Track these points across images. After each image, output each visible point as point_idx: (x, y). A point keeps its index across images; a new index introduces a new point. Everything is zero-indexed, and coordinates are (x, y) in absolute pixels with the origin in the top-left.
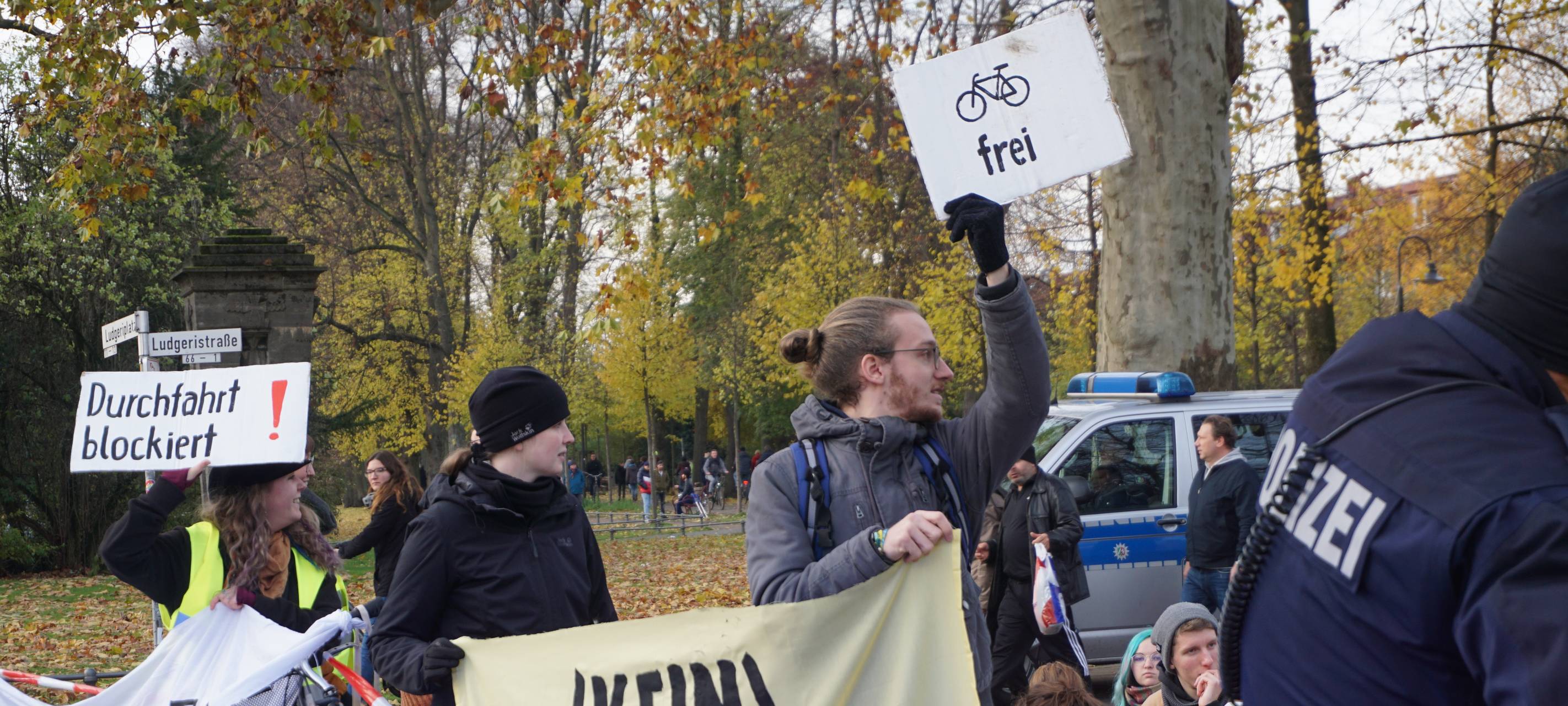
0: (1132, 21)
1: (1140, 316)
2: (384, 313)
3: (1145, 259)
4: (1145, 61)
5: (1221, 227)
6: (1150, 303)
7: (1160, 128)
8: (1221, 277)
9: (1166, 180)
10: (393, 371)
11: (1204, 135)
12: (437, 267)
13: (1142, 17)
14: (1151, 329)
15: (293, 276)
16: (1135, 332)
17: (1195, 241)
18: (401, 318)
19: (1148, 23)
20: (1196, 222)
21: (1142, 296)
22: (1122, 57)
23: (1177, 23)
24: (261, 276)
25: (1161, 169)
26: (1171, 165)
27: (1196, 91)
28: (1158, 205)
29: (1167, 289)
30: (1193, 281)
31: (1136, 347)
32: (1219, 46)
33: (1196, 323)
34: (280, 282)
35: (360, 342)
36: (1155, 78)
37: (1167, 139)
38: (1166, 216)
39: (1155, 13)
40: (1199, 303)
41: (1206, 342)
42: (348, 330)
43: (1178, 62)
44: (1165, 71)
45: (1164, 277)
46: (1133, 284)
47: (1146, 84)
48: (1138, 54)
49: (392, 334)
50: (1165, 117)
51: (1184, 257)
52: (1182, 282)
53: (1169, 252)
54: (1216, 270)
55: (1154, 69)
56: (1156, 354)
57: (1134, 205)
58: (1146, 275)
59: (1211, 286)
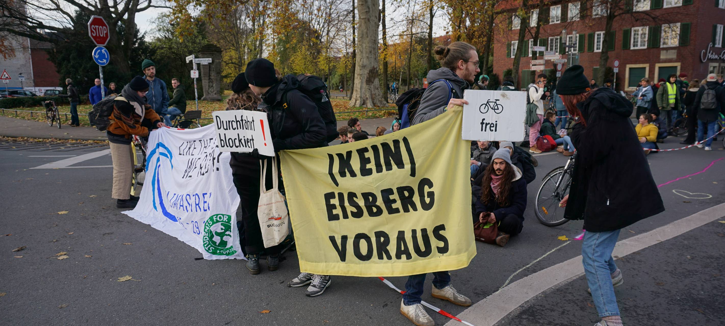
1: (363, 62)
3: (364, 52)
4: (365, 18)
6: (365, 60)
7: (367, 30)
9: (368, 39)
11: (375, 32)
12: (239, 52)
13: (365, 11)
14: (365, 64)
15: (218, 52)
16: (362, 64)
17: (372, 49)
18: (234, 60)
19: (366, 12)
20: (373, 46)
21: (363, 58)
22: (362, 17)
23: (371, 12)
24: (212, 51)
25: (367, 37)
26: (369, 36)
27: (374, 24)
28: (367, 43)
29: (368, 57)
30: (372, 56)
31: (362, 67)
32: (377, 16)
33: (372, 63)
34: (215, 53)
35: (227, 64)
37: (368, 32)
38: (368, 45)
39: (367, 10)
40: (373, 60)
41: (374, 67)
42: (225, 62)
43: (371, 19)
44: (369, 20)
45: (367, 55)
46: (362, 56)
47: (365, 22)
48: (364, 17)
51: (371, 52)
52: (370, 56)
53: (368, 51)
54: (376, 55)
55: (367, 20)
56: (365, 68)
57: (363, 43)
58: (364, 55)
59: (375, 57)
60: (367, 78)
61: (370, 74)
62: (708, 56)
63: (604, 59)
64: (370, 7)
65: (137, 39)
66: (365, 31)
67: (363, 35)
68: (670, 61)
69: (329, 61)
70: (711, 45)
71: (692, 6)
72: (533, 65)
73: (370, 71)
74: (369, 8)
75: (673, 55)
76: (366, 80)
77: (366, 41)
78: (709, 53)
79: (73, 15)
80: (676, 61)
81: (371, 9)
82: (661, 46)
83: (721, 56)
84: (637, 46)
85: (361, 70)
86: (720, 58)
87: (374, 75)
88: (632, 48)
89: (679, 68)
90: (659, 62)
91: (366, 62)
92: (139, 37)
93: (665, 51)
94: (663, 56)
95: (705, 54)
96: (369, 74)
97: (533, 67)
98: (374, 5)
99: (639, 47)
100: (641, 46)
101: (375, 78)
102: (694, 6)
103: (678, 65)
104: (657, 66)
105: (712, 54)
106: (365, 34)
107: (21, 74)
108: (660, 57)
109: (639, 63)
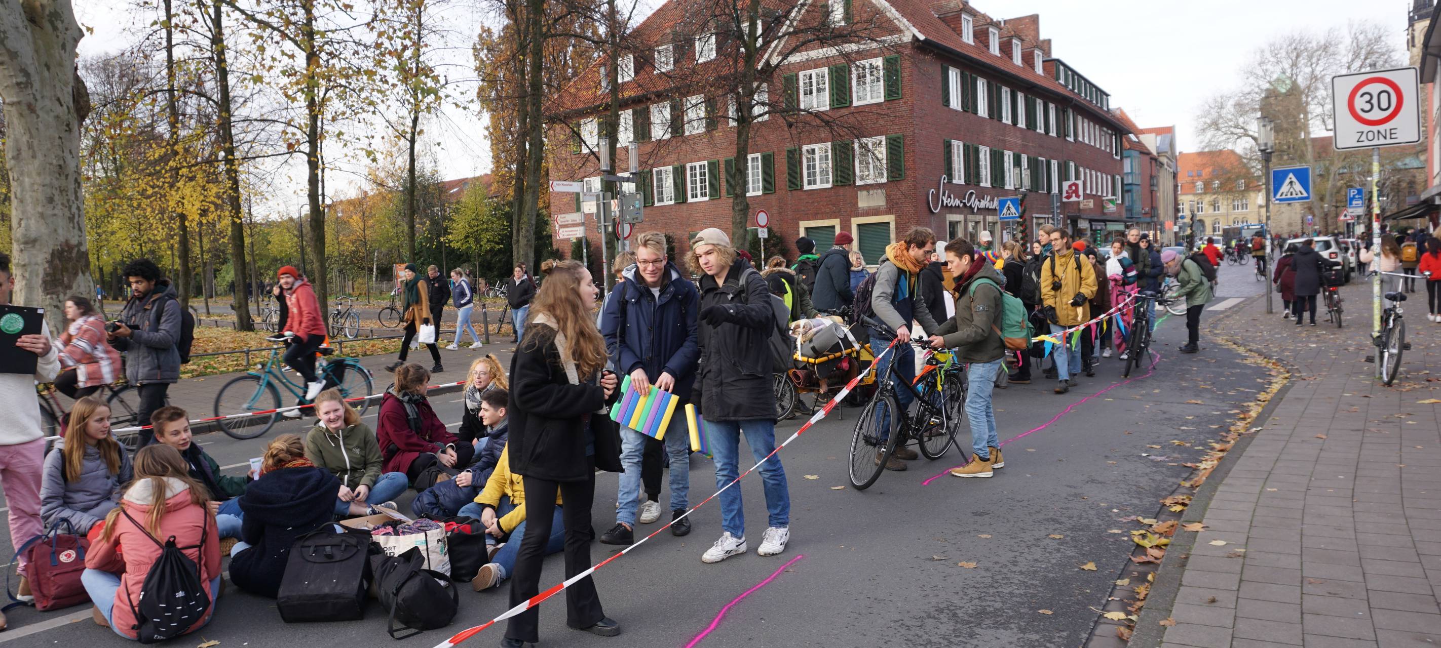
0: (9, 83)
1: (27, 228)
3: (29, 200)
4: (19, 103)
5: (72, 186)
6: (32, 222)
7: (31, 136)
8: (74, 210)
9: (37, 163)
11: (58, 141)
13: (14, 81)
14: (33, 235)
16: (25, 236)
17: (56, 193)
19: (18, 84)
20: (56, 183)
21: (28, 219)
22: (7, 101)
23: (37, 85)
25: (34, 157)
26: (40, 155)
27: (51, 119)
28: (34, 174)
29: (42, 215)
30: (56, 211)
31: (26, 243)
32: (68, 100)
33: (60, 231)
36: (26, 112)
37: (36, 143)
38: (38, 180)
39: (23, 80)
40: (62, 223)
41: (67, 241)
43: (39, 105)
44: (31, 108)
45: (40, 209)
46: (24, 212)
47: (21, 115)
48: (15, 99)
50: (34, 131)
51: (51, 200)
52: (50, 212)
53: (41, 197)
54: (70, 207)
55: (25, 107)
56: (37, 246)
57: (22, 174)
58: (29, 208)
59: (68, 214)
60: (47, 274)
61: (57, 262)
62: (943, 201)
63: (741, 210)
64: (31, 70)
66: (25, 139)
67: (19, 150)
68: (875, 212)
70: (944, 178)
71: (901, 102)
72: (561, 226)
73: (53, 254)
74: (27, 74)
75: (878, 200)
76: (45, 282)
77: (33, 166)
78: (944, 194)
80: (888, 212)
81: (35, 79)
82: (859, 183)
83: (966, 201)
84: (815, 183)
85: (22, 250)
86: (964, 204)
87: (70, 265)
88: (806, 187)
89: (893, 226)
90: (857, 215)
91: (35, 227)
93: (865, 193)
94: (864, 201)
95: (936, 197)
96: (50, 262)
97: (561, 230)
98: (48, 67)
99: (818, 186)
100: (822, 182)
101: (76, 274)
102: (905, 103)
103: (890, 219)
104: (855, 221)
105: (949, 197)
106: (24, 148)
108: (857, 203)
109: (823, 219)
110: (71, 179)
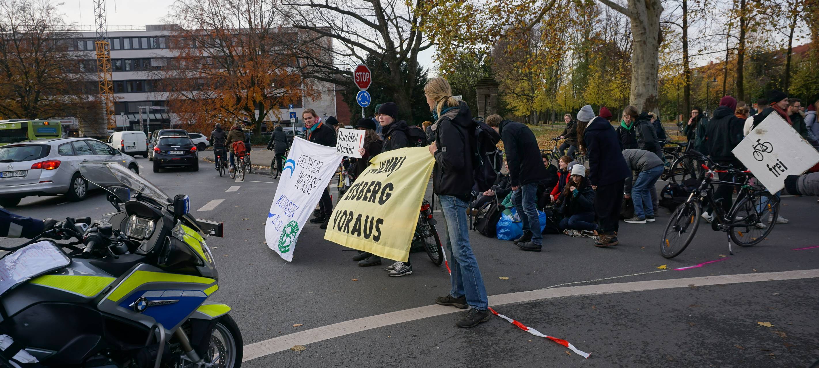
0: (638, 33)
1: (638, 90)
2: (523, 91)
3: (640, 79)
4: (641, 41)
5: (656, 72)
6: (640, 88)
8: (655, 82)
9: (644, 64)
10: (525, 101)
11: (653, 55)
12: (532, 83)
13: (640, 32)
14: (640, 92)
16: (637, 93)
17: (650, 75)
18: (526, 92)
19: (642, 33)
20: (650, 72)
21: (639, 86)
22: (636, 40)
23: (648, 33)
26: (646, 61)
27: (651, 46)
28: (643, 69)
29: (644, 85)
30: (649, 83)
31: (637, 96)
32: (657, 37)
33: (650, 91)
35: (519, 96)
36: (643, 44)
37: (645, 56)
38: (644, 71)
39: (643, 31)
40: (650, 87)
41: (652, 95)
42: (516, 94)
43: (648, 41)
44: (645, 43)
45: (644, 82)
46: (637, 84)
47: (641, 46)
48: (639, 40)
49: (525, 95)
50: (645, 52)
51: (648, 78)
52: (647, 83)
53: (644, 78)
54: (654, 81)
55: (642, 42)
56: (641, 97)
57: (638, 69)
58: (640, 82)
59: (653, 84)
60: (644, 108)
61: (648, 103)
64: (646, 27)
65: (420, 77)
66: (641, 55)
67: (638, 59)
69: (624, 88)
73: (647, 100)
74: (645, 29)
77: (642, 66)
79: (365, 58)
81: (647, 30)
85: (635, 99)
91: (641, 90)
92: (422, 74)
96: (645, 103)
98: (652, 25)
101: (654, 108)
106: (640, 58)
107: (325, 114)
110: (656, 70)
